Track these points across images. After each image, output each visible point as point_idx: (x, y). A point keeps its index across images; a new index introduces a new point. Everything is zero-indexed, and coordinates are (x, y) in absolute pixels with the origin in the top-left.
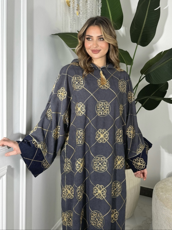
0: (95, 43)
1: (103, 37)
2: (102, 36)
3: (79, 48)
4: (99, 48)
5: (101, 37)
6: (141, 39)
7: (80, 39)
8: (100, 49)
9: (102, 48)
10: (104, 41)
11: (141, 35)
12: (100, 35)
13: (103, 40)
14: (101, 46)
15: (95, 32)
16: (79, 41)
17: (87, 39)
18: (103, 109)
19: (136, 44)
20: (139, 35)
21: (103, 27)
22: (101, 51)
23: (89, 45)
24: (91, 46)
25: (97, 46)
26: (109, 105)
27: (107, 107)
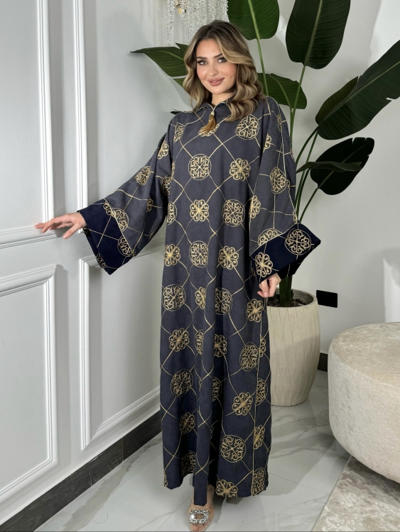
0: (212, 68)
1: (224, 55)
2: (221, 54)
3: (190, 80)
4: (219, 76)
5: (221, 56)
6: (311, 54)
7: (189, 65)
8: (222, 77)
9: (224, 74)
10: (227, 63)
11: (311, 45)
12: (217, 54)
13: (226, 61)
14: (222, 72)
15: (209, 50)
16: (189, 69)
17: (200, 62)
18: (200, 167)
19: (301, 64)
20: (308, 47)
21: (221, 39)
22: (225, 81)
23: (203, 72)
24: (206, 75)
25: (216, 72)
26: (209, 161)
27: (206, 165)
